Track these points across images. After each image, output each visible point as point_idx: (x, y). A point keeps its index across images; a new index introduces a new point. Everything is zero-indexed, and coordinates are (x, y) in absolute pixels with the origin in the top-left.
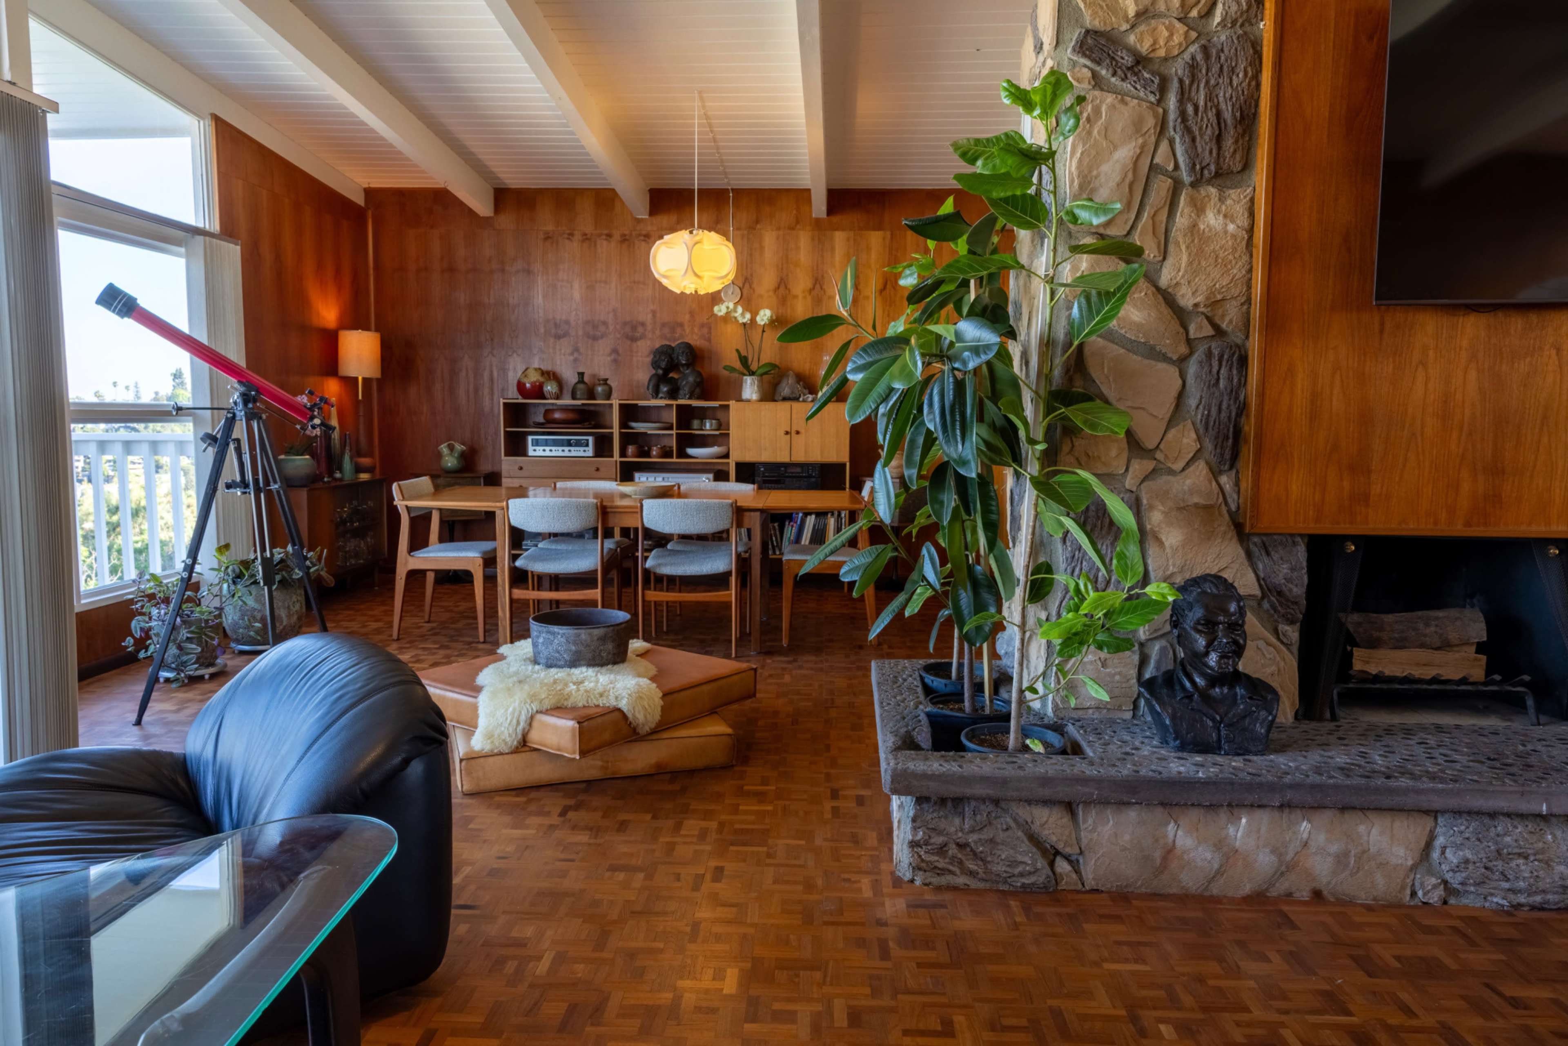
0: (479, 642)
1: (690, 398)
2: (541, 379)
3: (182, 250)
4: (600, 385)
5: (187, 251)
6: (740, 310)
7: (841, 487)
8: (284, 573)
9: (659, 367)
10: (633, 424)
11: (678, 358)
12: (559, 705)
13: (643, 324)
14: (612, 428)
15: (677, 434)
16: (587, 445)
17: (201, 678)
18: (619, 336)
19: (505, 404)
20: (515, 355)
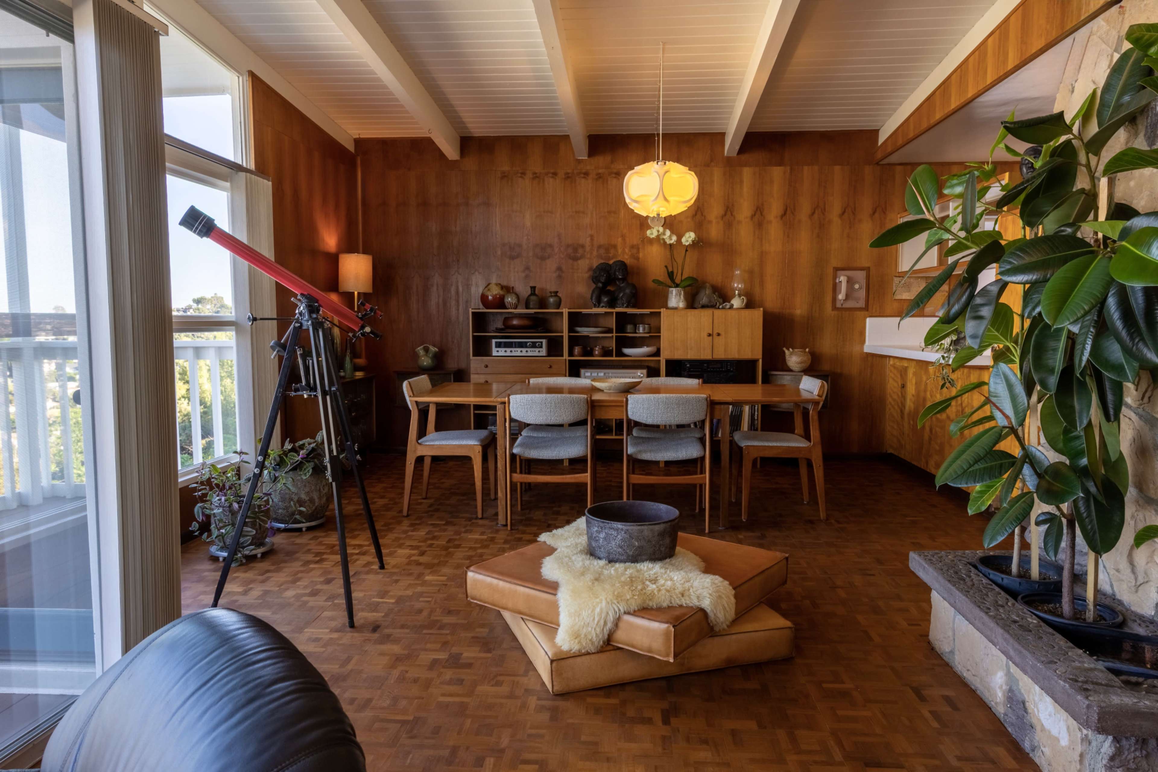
0: (477, 518)
1: (627, 307)
2: (502, 293)
3: (228, 184)
4: (552, 296)
5: (232, 186)
6: (668, 233)
7: (752, 380)
8: (316, 460)
9: (599, 281)
10: (579, 329)
11: (615, 274)
12: (645, 606)
13: (583, 246)
14: (562, 332)
15: (616, 336)
16: (541, 347)
17: (255, 557)
18: (562, 256)
19: (473, 313)
20: (477, 273)
